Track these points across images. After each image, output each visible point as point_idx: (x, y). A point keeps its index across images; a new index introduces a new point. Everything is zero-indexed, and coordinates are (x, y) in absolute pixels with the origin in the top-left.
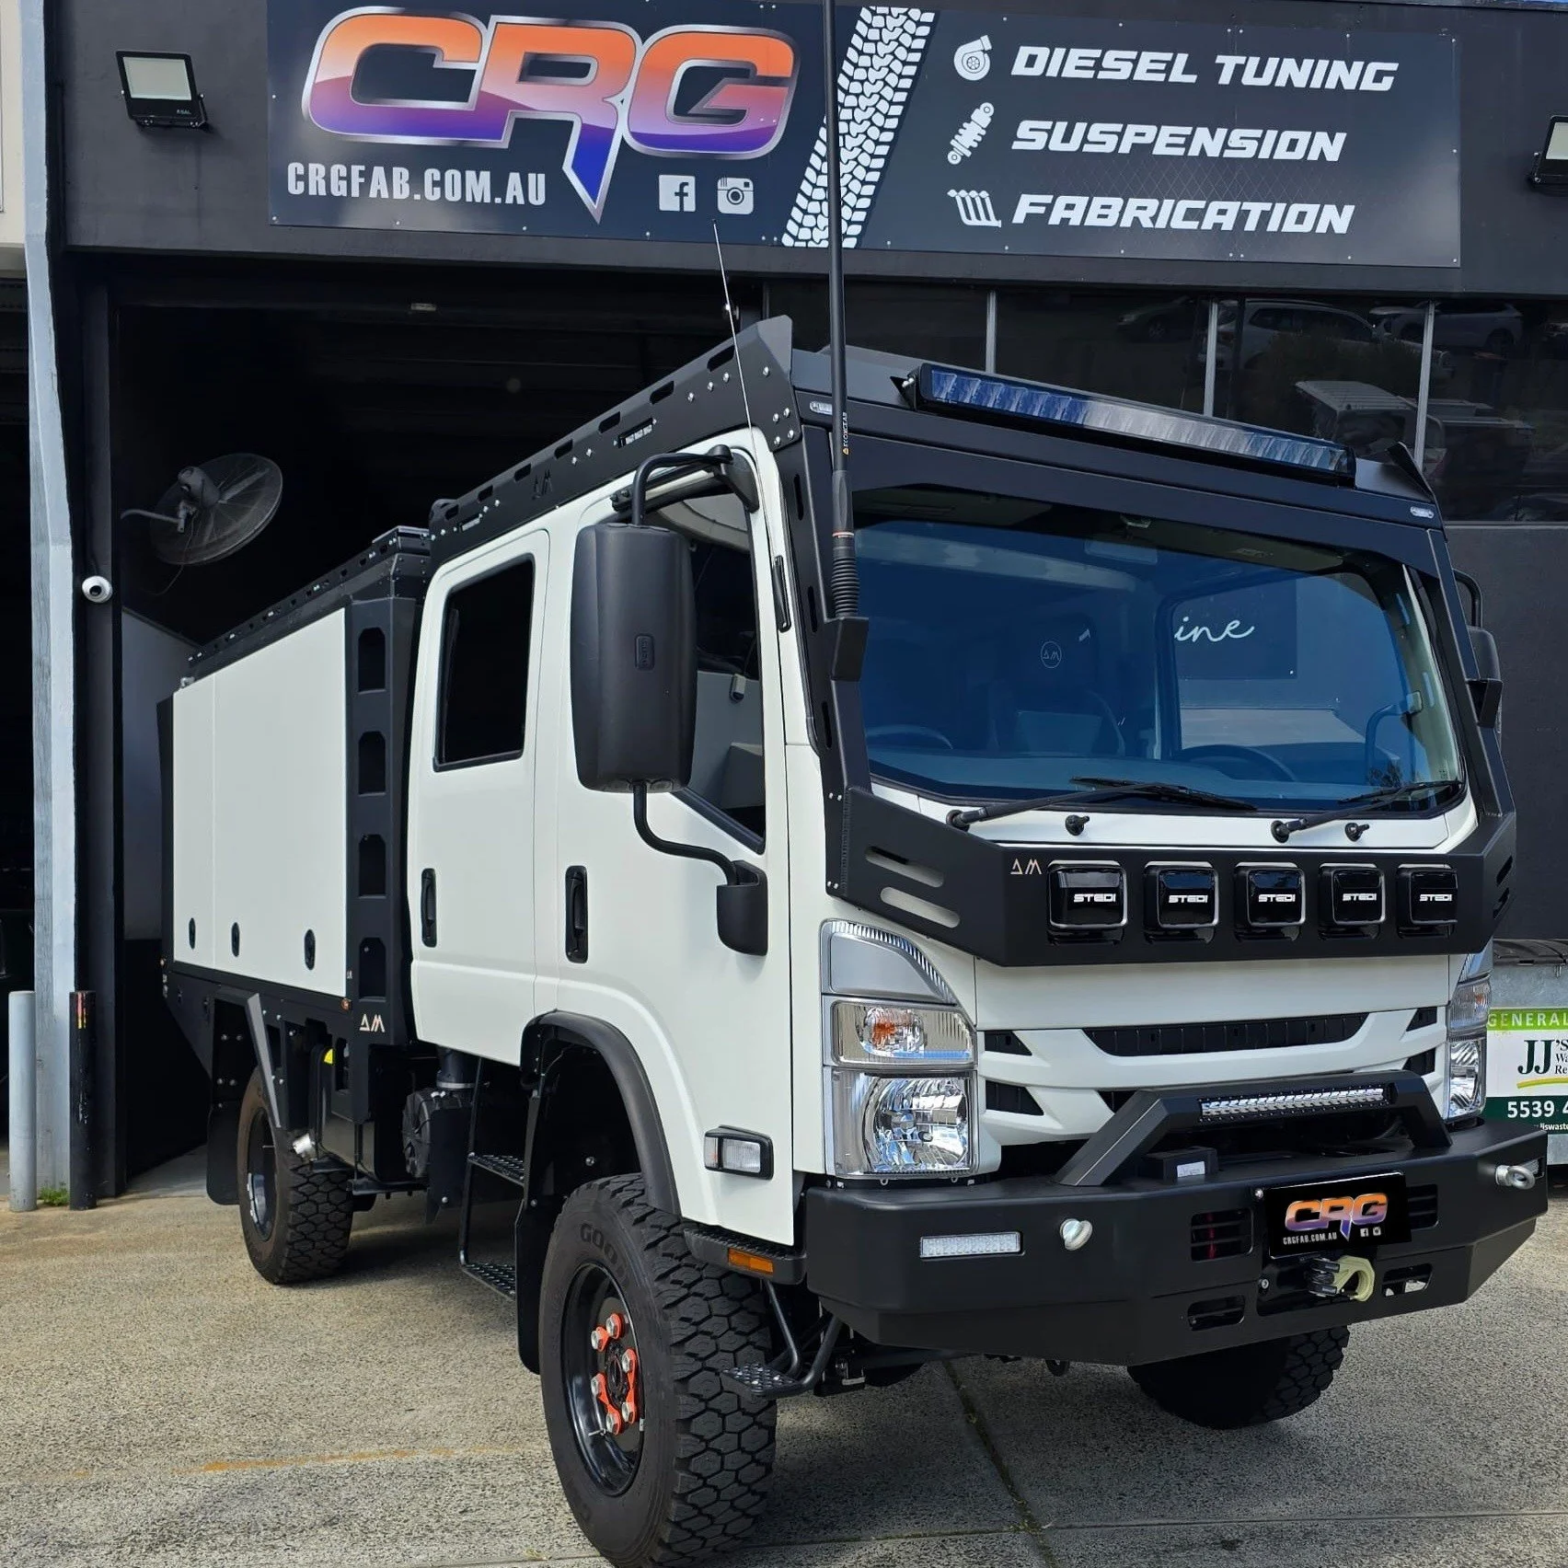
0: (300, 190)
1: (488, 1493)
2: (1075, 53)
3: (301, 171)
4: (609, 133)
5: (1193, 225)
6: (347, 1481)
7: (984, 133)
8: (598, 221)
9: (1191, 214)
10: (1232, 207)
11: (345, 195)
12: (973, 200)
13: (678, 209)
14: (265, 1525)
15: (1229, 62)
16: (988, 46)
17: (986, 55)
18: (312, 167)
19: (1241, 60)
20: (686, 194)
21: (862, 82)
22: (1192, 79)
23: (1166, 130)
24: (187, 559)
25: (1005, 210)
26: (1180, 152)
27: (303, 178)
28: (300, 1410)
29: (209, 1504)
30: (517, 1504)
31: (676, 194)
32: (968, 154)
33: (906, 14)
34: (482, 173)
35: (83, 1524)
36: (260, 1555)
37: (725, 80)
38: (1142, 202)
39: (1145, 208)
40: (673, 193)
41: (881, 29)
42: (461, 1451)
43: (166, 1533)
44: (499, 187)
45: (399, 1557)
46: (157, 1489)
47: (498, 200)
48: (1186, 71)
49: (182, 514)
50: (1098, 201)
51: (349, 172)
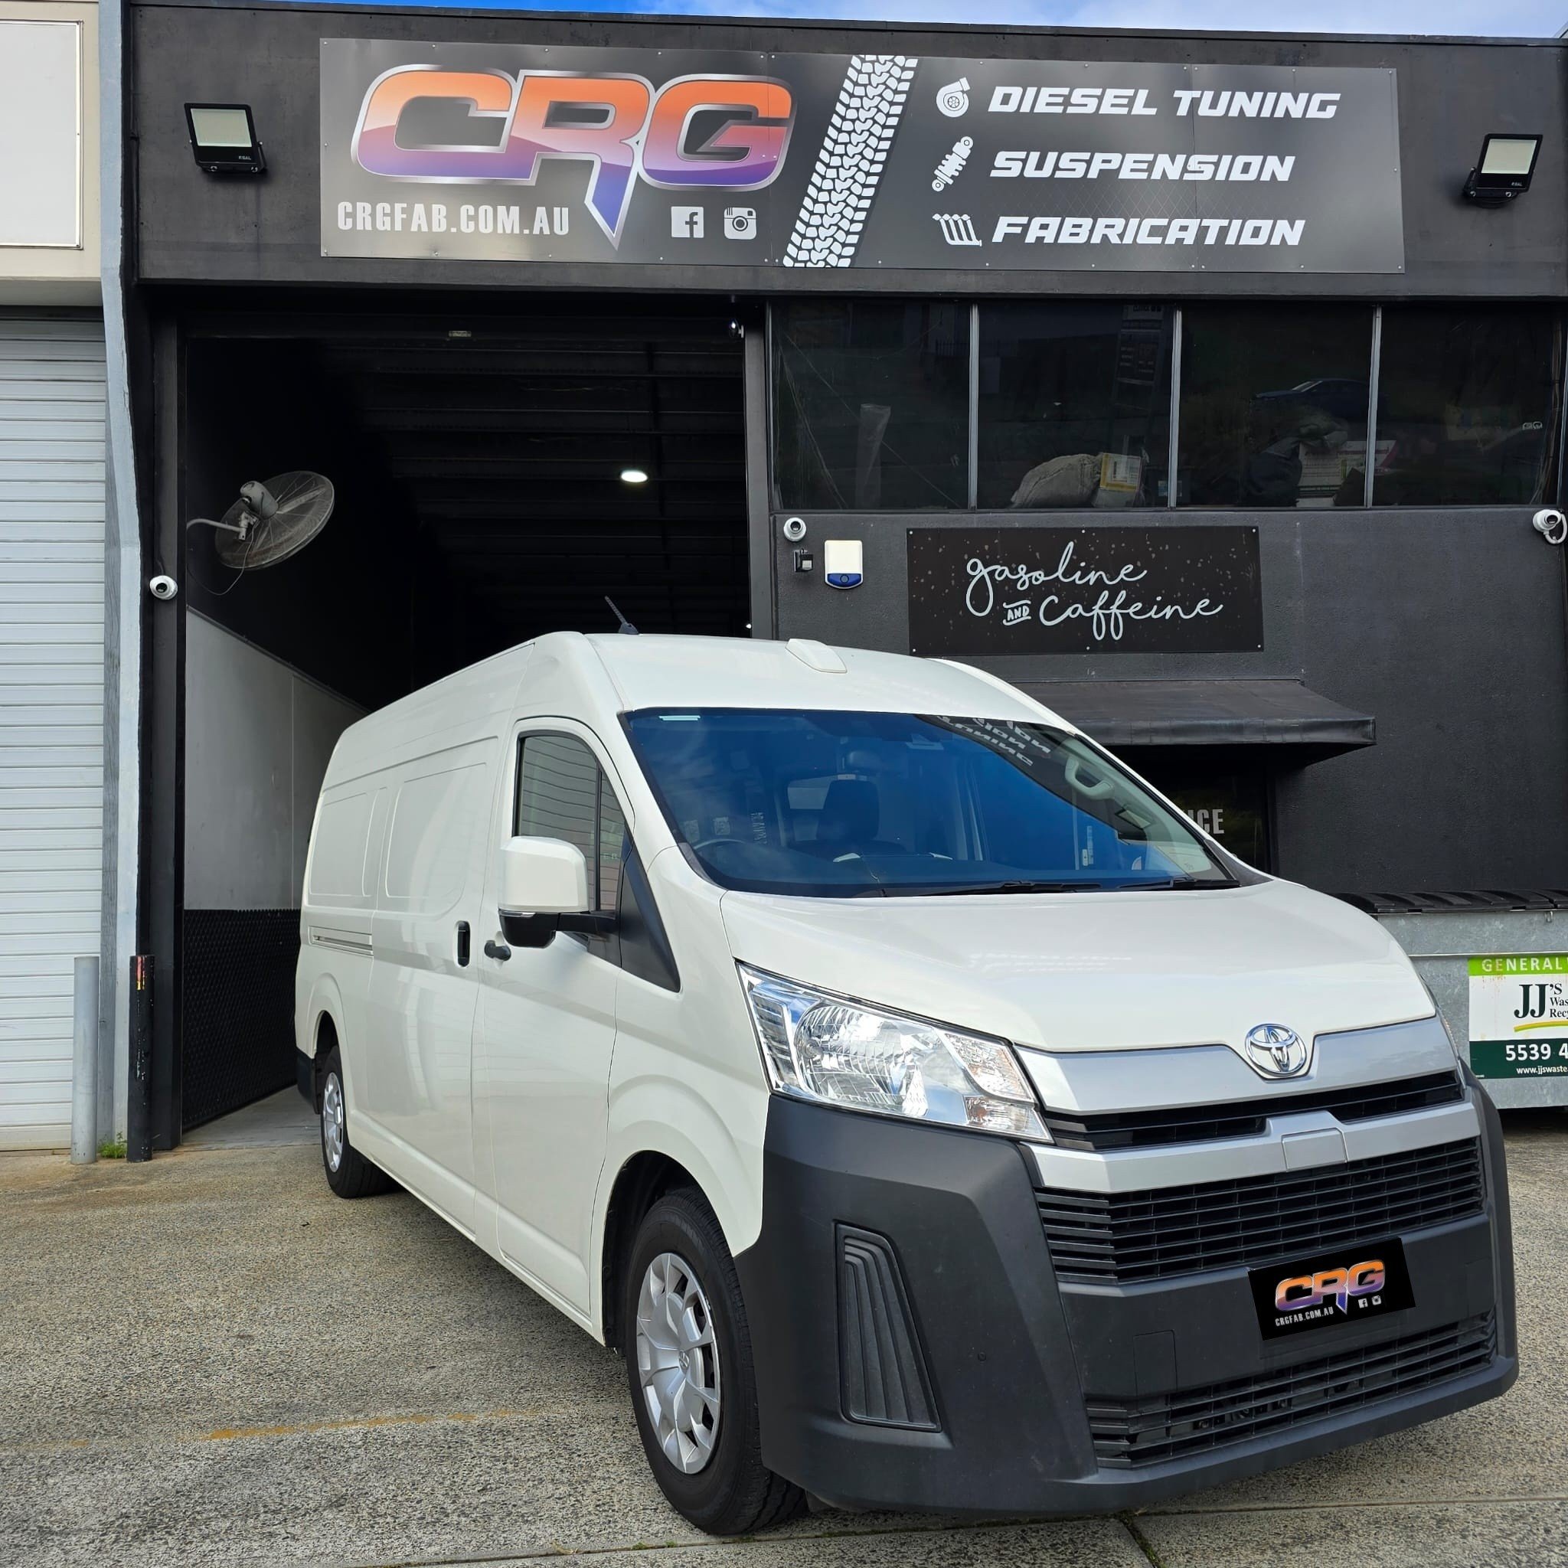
0: (349, 226)
1: (510, 1467)
2: (1045, 91)
3: (350, 209)
4: (628, 170)
5: (1158, 240)
6: (359, 1451)
7: (964, 163)
8: (617, 248)
9: (1154, 231)
10: (1193, 224)
11: (389, 229)
12: (956, 222)
13: (688, 236)
14: (265, 1506)
15: (1186, 97)
16: (967, 87)
17: (965, 95)
19: (1197, 94)
20: (696, 223)
21: (853, 121)
22: (1153, 111)
23: (1130, 157)
24: (247, 564)
25: (985, 229)
26: (1144, 176)
27: (352, 215)
28: (318, 1367)
29: (208, 1480)
30: (541, 1481)
31: (687, 223)
32: (951, 182)
33: (892, 60)
34: (512, 208)
35: (69, 1503)
36: (255, 1545)
37: (730, 121)
38: (1110, 221)
39: (1113, 226)
41: (869, 74)
42: (482, 1416)
43: (157, 1517)
44: (527, 219)
45: (408, 1549)
46: (156, 1462)
47: (526, 231)
48: (1147, 105)
49: (244, 523)
50: (1070, 221)
51: (393, 209)
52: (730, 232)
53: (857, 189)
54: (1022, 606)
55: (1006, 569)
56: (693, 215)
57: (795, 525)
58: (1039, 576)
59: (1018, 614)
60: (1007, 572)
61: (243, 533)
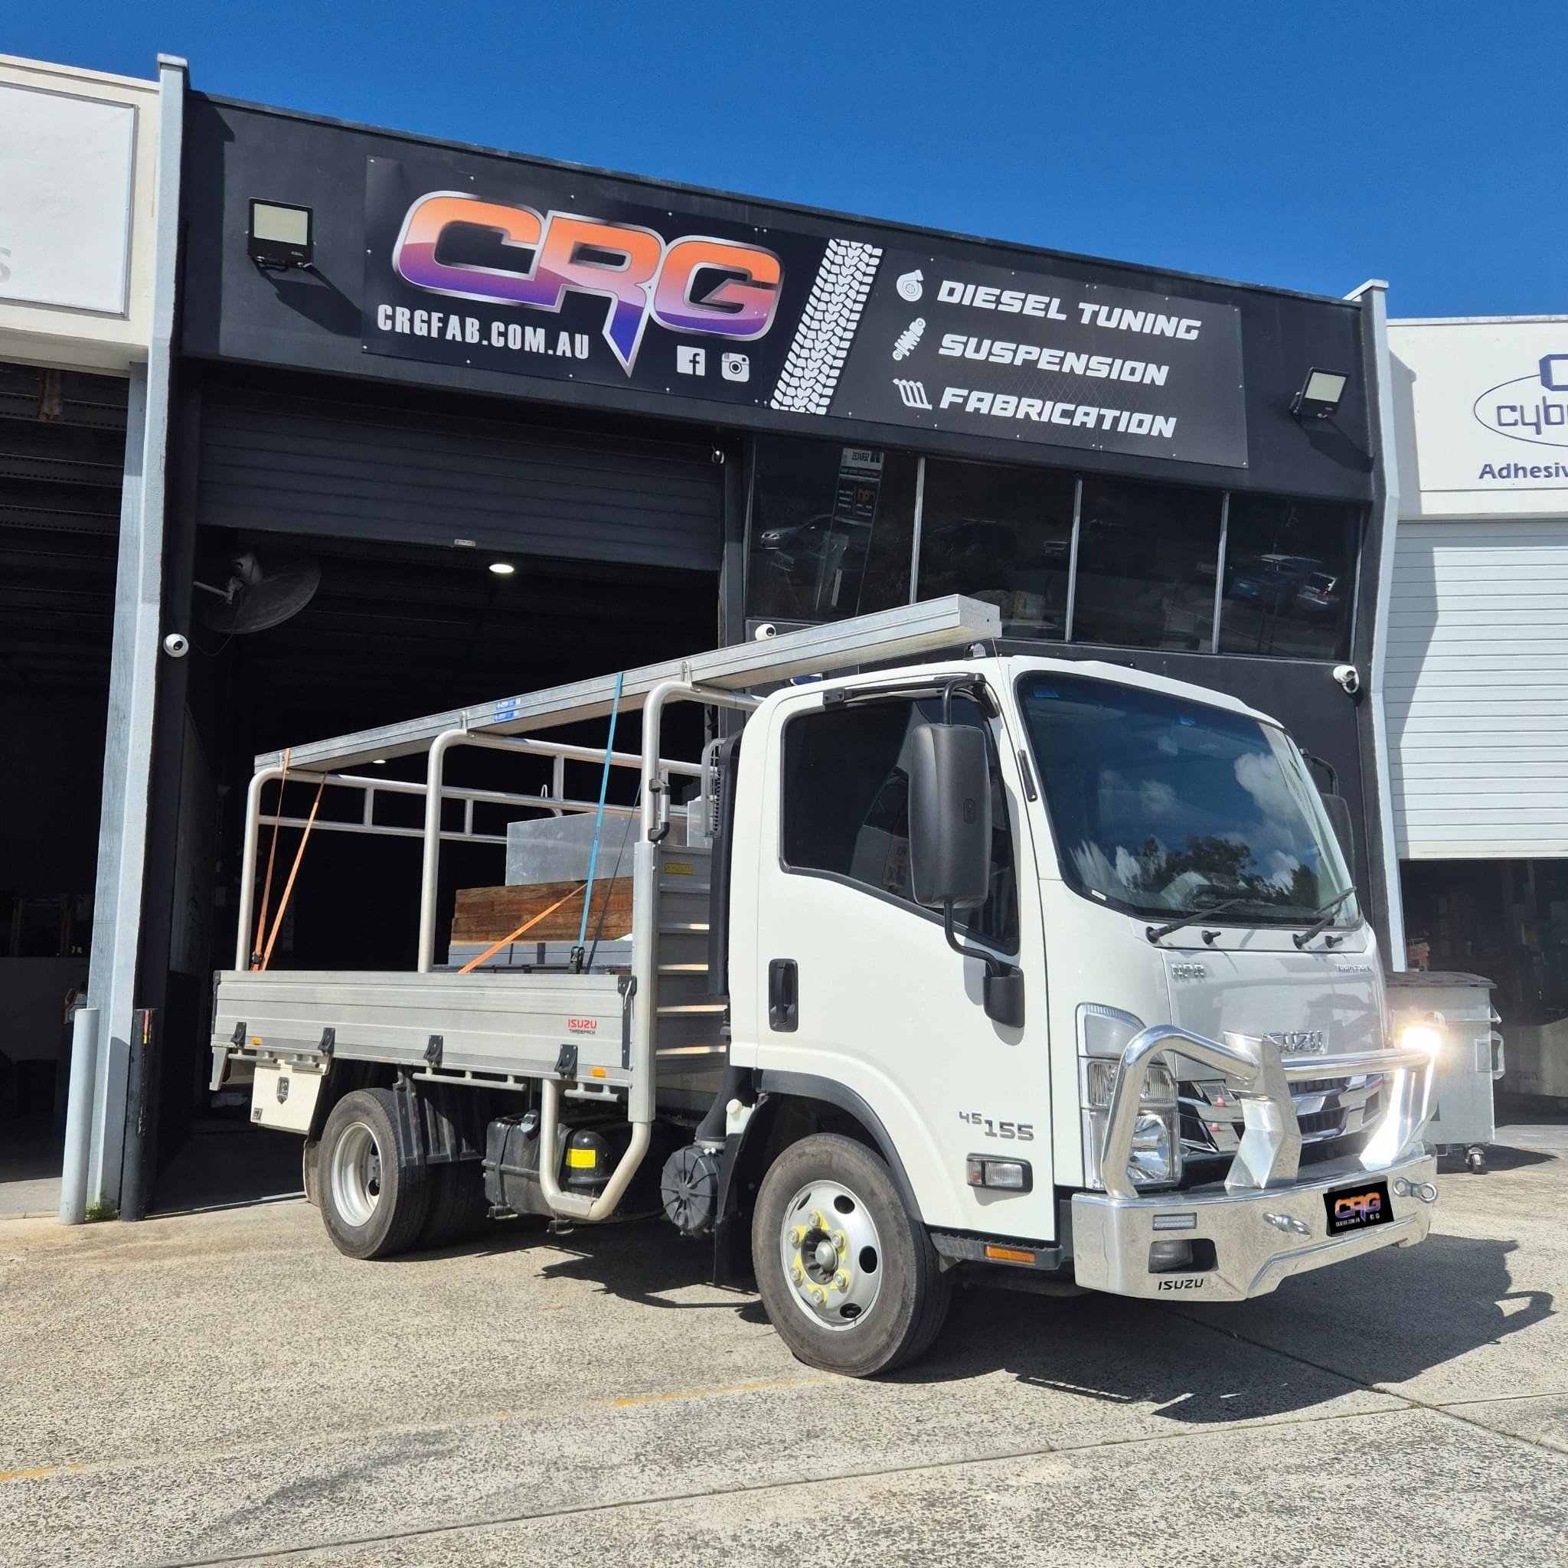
0: (388, 327)
2: (982, 290)
3: (389, 312)
4: (640, 310)
5: (1067, 422)
7: (918, 340)
8: (629, 376)
9: (1065, 414)
10: (1094, 411)
11: (426, 334)
12: (911, 388)
13: (691, 373)
15: (1088, 309)
16: (921, 278)
18: (399, 310)
19: (1096, 307)
20: (698, 362)
21: (830, 293)
22: (1063, 317)
23: (1046, 352)
25: (935, 397)
26: (1056, 368)
27: (392, 318)
31: (690, 361)
32: (908, 354)
33: (862, 248)
34: (538, 330)
37: (728, 280)
38: (1031, 401)
39: (1033, 406)
40: (688, 360)
41: (844, 257)
44: (552, 341)
47: (550, 352)
48: (1059, 311)
50: (1000, 398)
51: (430, 317)
52: (727, 374)
53: (832, 350)
56: (695, 355)
57: (771, 630)
61: (231, 598)
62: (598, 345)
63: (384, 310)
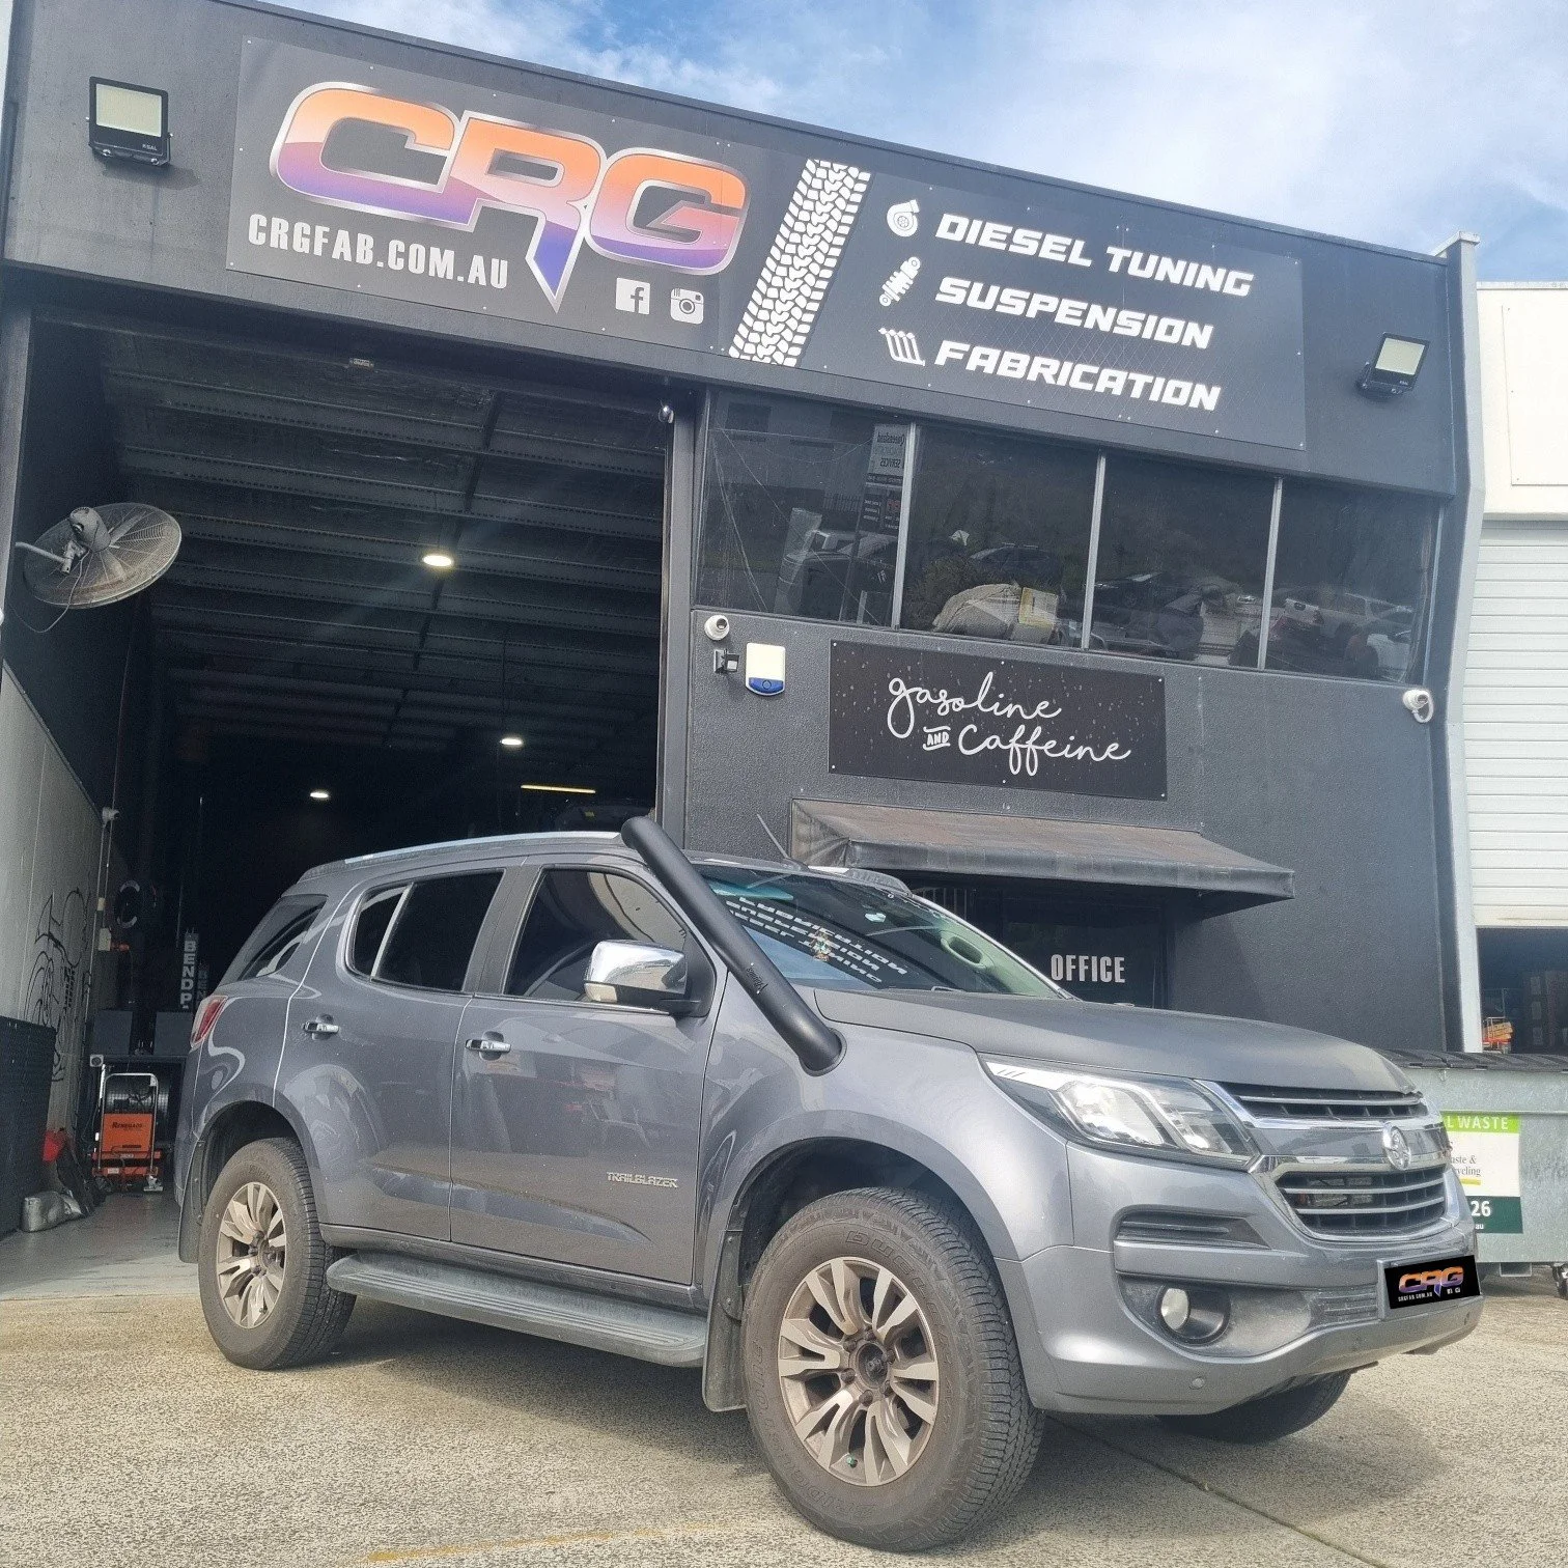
0: (262, 241)
2: (990, 227)
3: (263, 223)
4: (574, 233)
5: (1088, 386)
8: (557, 311)
9: (1086, 377)
10: (1121, 376)
11: (307, 252)
12: (901, 339)
15: (1118, 254)
16: (917, 210)
17: (914, 217)
18: (276, 221)
19: (1128, 253)
21: (806, 223)
22: (1087, 263)
23: (1066, 303)
25: (929, 350)
26: (1078, 323)
27: (267, 230)
31: (632, 297)
32: (898, 299)
33: (846, 170)
34: (447, 251)
38: (1046, 361)
39: (1048, 367)
40: (628, 295)
41: (823, 180)
44: (462, 266)
47: (461, 279)
48: (1084, 255)
49: (70, 554)
50: (1009, 355)
51: (313, 231)
52: (677, 313)
53: (806, 290)
54: (941, 731)
55: (927, 691)
56: (639, 290)
57: (721, 623)
58: (959, 704)
59: (937, 740)
60: (928, 696)
61: (68, 564)
62: (519, 271)
63: (257, 220)
